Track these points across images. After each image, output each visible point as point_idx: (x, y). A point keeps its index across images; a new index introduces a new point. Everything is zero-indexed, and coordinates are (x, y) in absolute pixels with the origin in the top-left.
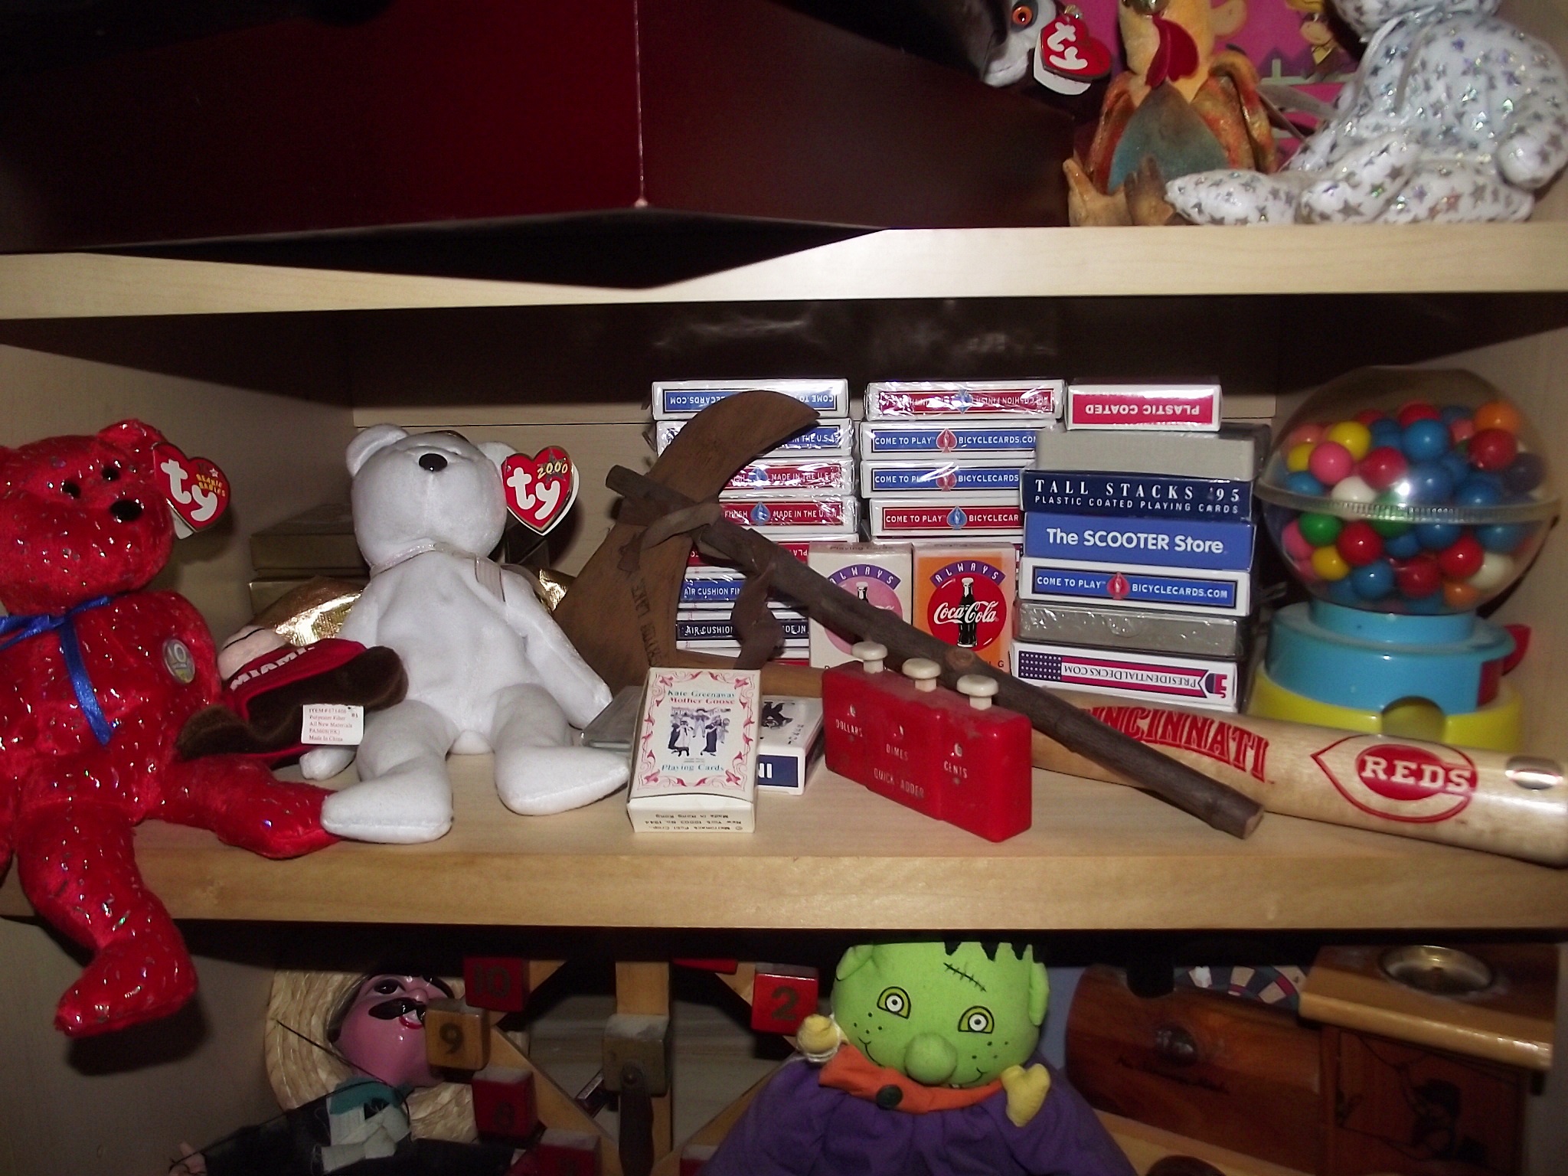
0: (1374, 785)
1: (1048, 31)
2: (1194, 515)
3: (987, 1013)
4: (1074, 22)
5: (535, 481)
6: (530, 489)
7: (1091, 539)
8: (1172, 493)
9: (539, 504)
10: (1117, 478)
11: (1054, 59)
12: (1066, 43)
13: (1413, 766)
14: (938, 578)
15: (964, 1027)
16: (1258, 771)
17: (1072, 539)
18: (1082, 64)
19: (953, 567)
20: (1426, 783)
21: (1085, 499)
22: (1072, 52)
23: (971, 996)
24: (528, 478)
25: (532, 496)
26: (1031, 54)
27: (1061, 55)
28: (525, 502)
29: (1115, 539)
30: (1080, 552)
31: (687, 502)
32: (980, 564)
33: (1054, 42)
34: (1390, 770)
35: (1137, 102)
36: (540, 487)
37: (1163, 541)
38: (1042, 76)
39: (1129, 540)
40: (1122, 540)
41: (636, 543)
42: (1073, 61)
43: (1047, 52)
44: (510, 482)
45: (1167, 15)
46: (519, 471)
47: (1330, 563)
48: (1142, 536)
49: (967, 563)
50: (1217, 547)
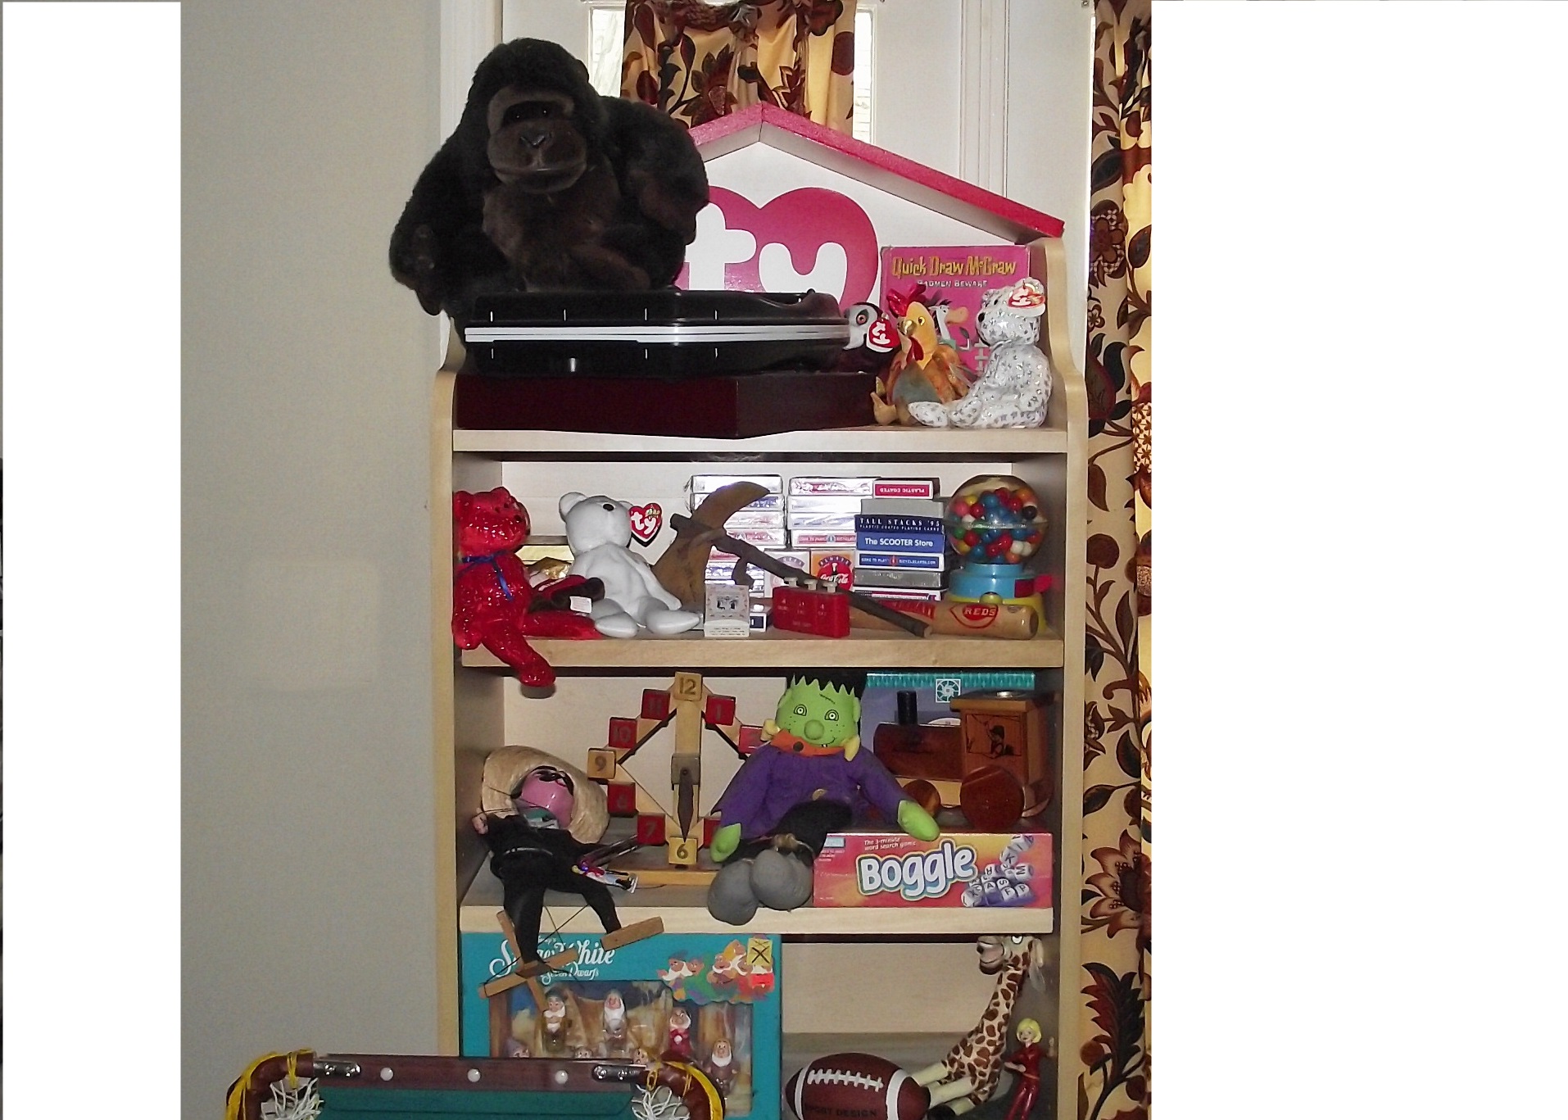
0: (967, 616)
1: (874, 325)
2: (922, 532)
3: (836, 712)
4: (885, 321)
5: (644, 518)
6: (642, 521)
7: (883, 542)
8: (914, 523)
9: (646, 528)
10: (892, 517)
11: (875, 340)
12: (881, 332)
13: (980, 609)
14: (822, 563)
15: (827, 718)
16: (932, 616)
17: (875, 542)
18: (888, 341)
19: (828, 559)
20: (983, 614)
21: (880, 526)
22: (884, 335)
23: (830, 706)
24: (641, 516)
25: (643, 524)
26: (865, 336)
27: (878, 338)
28: (640, 527)
29: (892, 542)
30: (879, 547)
31: (710, 528)
32: (840, 558)
33: (875, 332)
34: (972, 612)
35: (903, 367)
36: (646, 520)
37: (910, 542)
38: (869, 345)
39: (898, 542)
40: (895, 542)
41: (686, 547)
42: (884, 340)
43: (872, 336)
44: (633, 518)
45: (914, 336)
46: (636, 513)
47: (965, 547)
48: (902, 540)
49: (834, 557)
50: (931, 544)
